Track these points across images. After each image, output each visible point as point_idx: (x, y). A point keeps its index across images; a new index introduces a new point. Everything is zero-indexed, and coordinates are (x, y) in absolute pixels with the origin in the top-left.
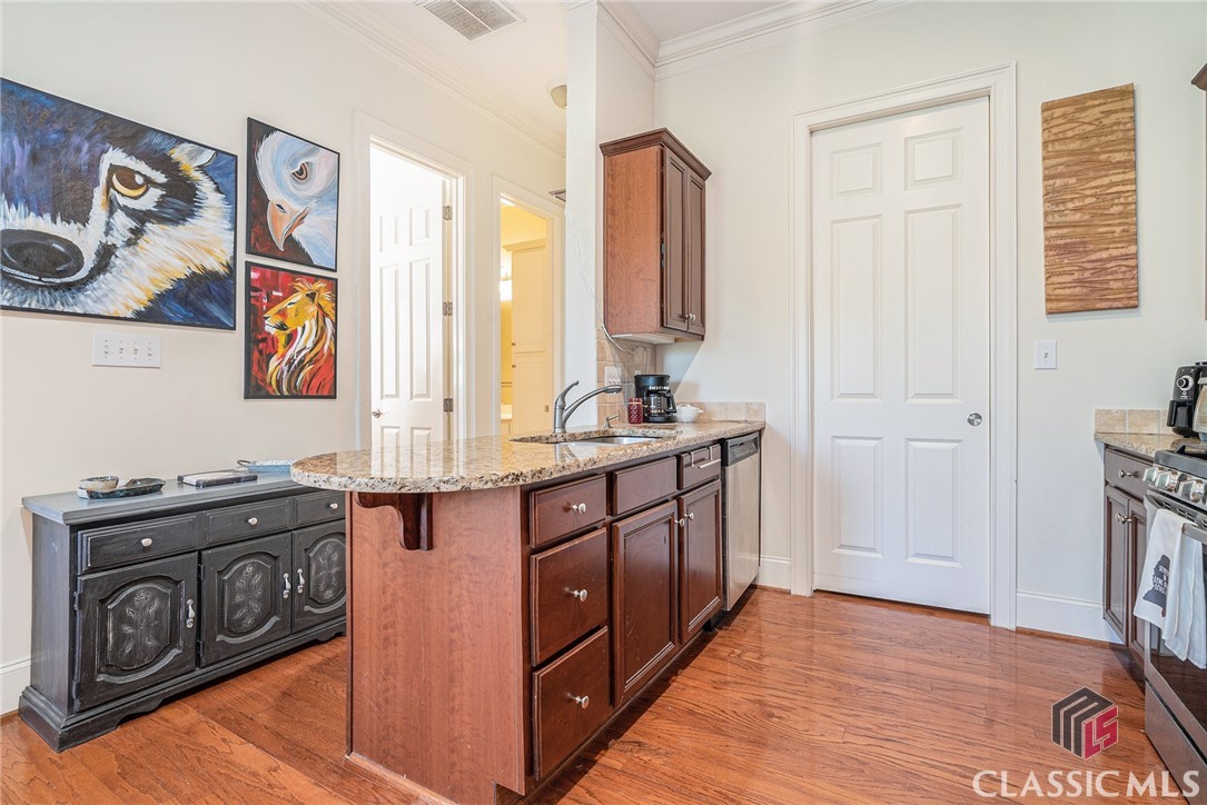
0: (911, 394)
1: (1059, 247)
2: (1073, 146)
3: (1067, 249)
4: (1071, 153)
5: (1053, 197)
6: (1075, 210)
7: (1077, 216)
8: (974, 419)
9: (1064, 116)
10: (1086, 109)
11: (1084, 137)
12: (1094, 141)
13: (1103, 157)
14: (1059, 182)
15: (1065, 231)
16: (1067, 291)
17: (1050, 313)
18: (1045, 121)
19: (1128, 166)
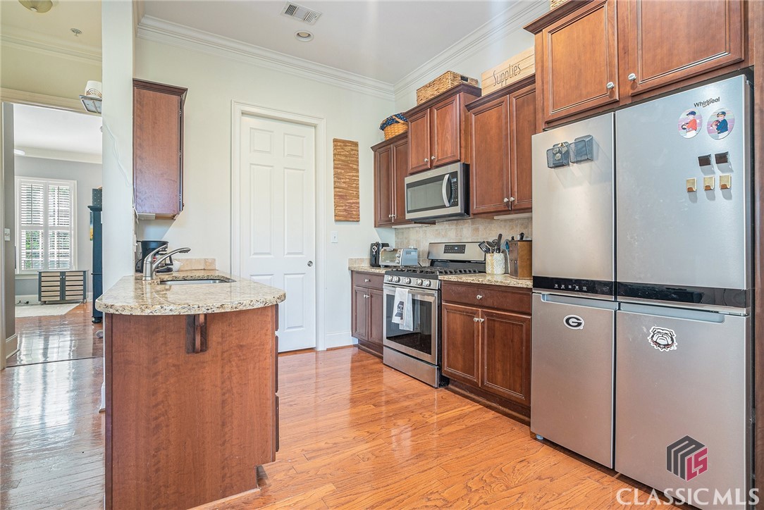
0: (286, 253)
1: (339, 196)
2: (343, 158)
3: (341, 197)
4: (343, 161)
5: (337, 175)
6: (344, 182)
7: (344, 185)
8: (310, 264)
9: (340, 146)
10: (346, 146)
11: (346, 156)
12: (348, 159)
13: (351, 165)
14: (339, 171)
15: (341, 190)
16: (342, 213)
17: (336, 221)
18: (335, 146)
19: (357, 170)
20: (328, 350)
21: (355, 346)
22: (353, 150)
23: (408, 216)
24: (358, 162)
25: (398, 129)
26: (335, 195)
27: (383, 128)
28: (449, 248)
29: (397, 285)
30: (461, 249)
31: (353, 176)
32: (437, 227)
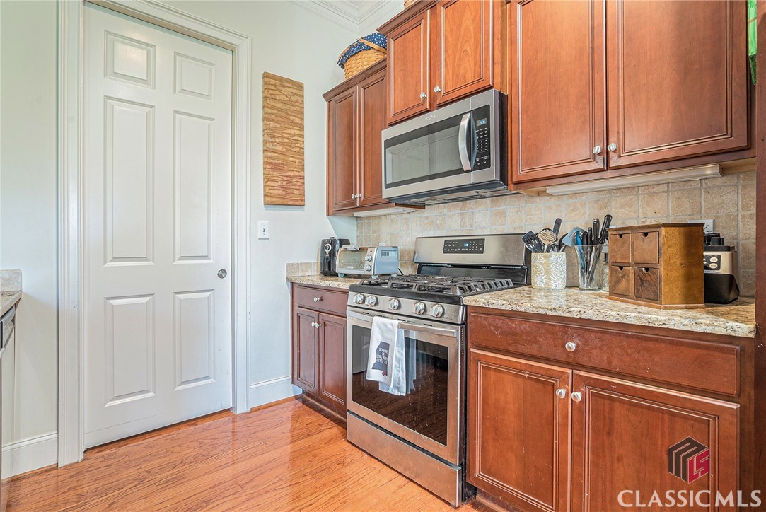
1: (272, 164)
2: (280, 105)
3: (275, 166)
4: (278, 109)
5: (267, 131)
6: (280, 144)
7: (280, 148)
8: (222, 274)
9: (274, 85)
10: (285, 86)
11: (283, 102)
12: (288, 107)
13: (292, 118)
14: (272, 124)
15: (275, 155)
16: (276, 192)
17: (267, 204)
18: (265, 84)
19: (301, 127)
20: (253, 411)
21: (297, 398)
22: (295, 94)
23: (387, 193)
24: (302, 113)
25: (368, 59)
26: (265, 163)
27: (342, 64)
28: (452, 246)
29: (374, 311)
30: (476, 245)
31: (295, 135)
32: (428, 212)
